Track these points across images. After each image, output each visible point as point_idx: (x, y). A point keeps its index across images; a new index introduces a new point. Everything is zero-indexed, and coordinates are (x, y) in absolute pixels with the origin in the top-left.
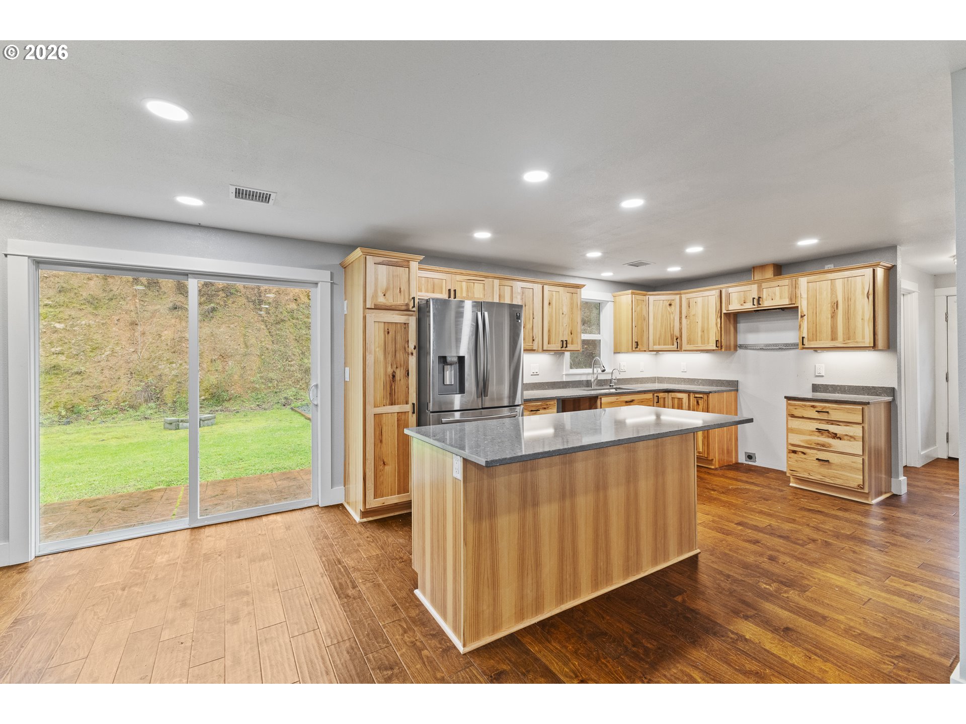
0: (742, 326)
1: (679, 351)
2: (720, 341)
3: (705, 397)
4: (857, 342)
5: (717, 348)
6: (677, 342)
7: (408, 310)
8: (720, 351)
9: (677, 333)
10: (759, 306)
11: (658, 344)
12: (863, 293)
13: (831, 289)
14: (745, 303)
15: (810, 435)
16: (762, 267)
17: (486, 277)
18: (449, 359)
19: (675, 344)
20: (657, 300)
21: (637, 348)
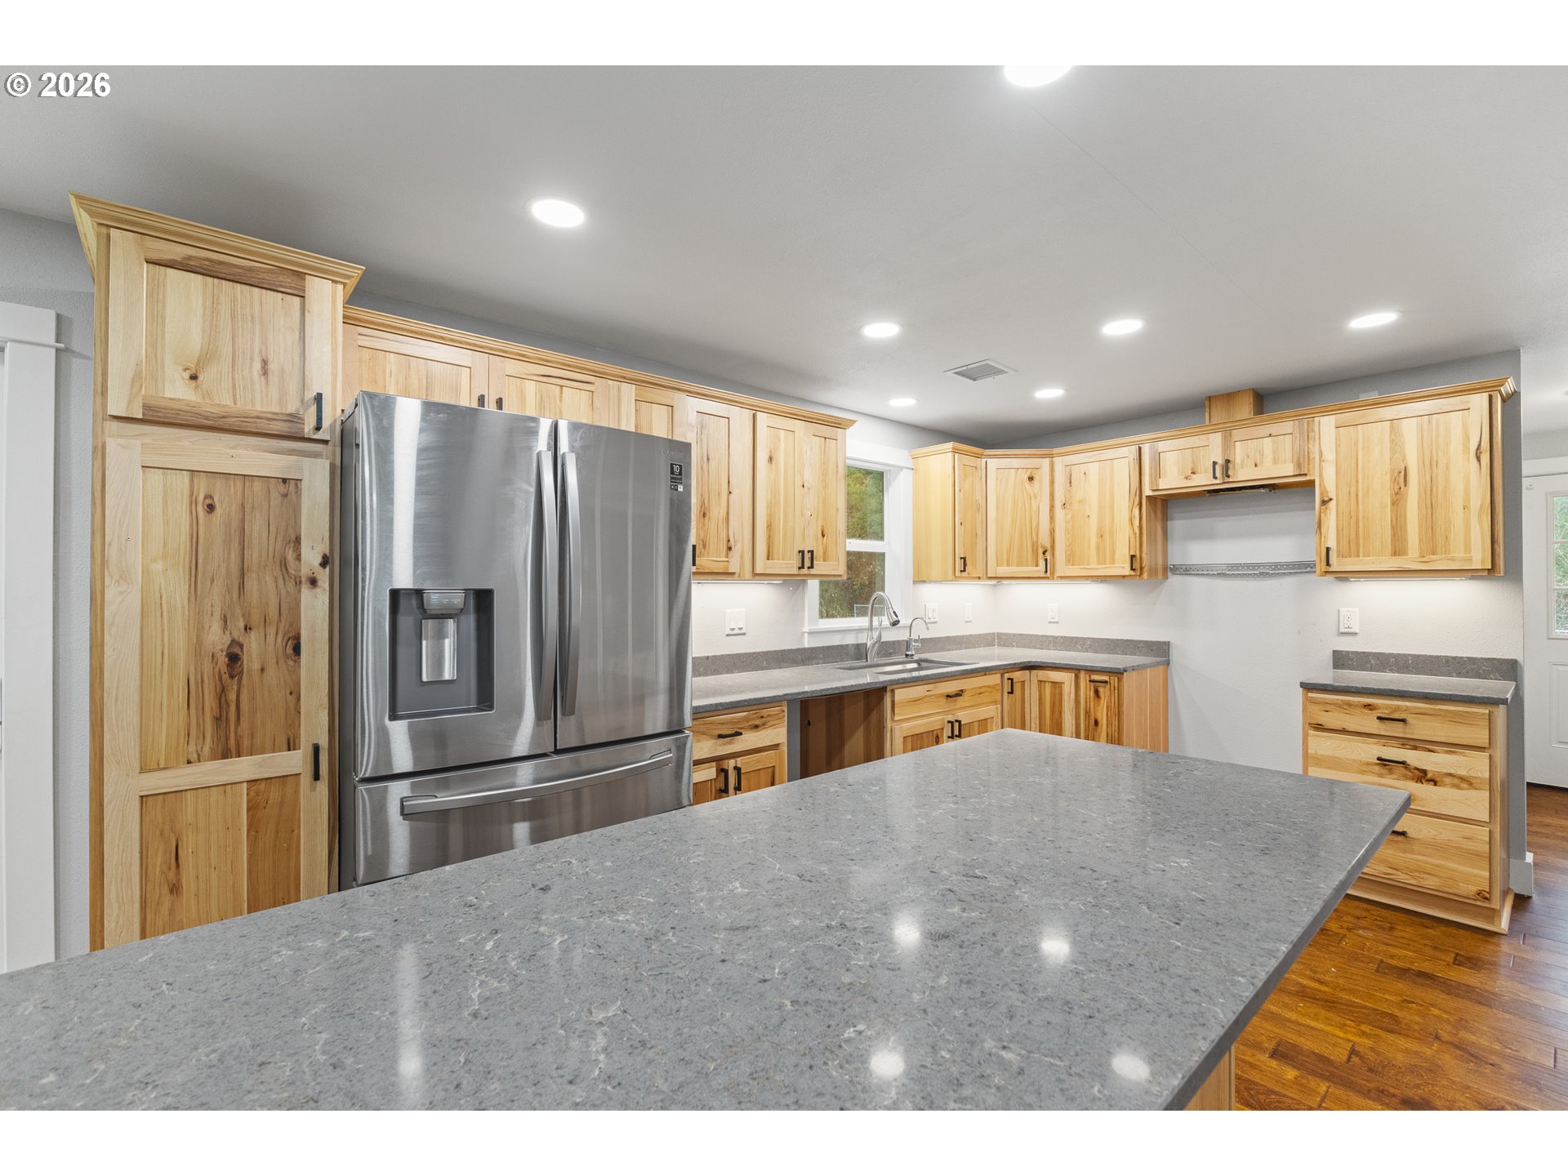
0: (1177, 525)
1: (1048, 578)
2: (1138, 556)
3: (1114, 680)
4: (1452, 559)
5: (1132, 573)
6: (1046, 560)
7: (293, 436)
8: (1138, 578)
9: (1045, 541)
10: (1227, 480)
11: (1005, 563)
12: (1466, 448)
13: (1392, 441)
14: (1193, 473)
15: (1363, 772)
16: (1228, 397)
19: (1042, 563)
20: (1005, 468)
21: (964, 571)
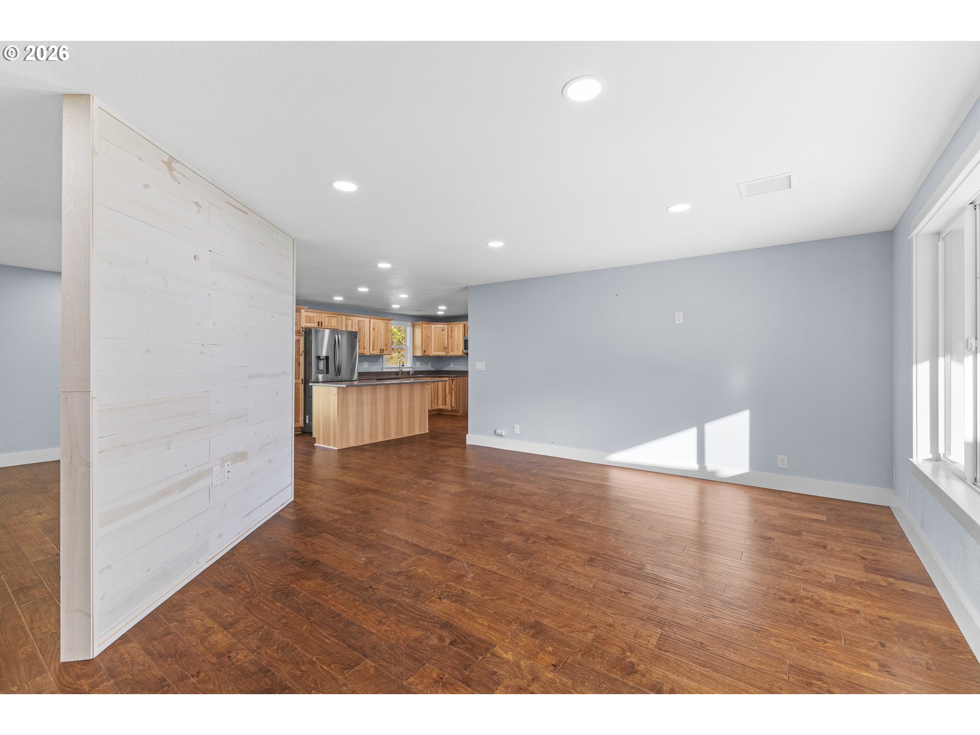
7: (300, 333)
9: (446, 346)
11: (436, 352)
17: (338, 315)
18: (321, 358)
19: (445, 351)
20: (436, 327)
21: (424, 353)
